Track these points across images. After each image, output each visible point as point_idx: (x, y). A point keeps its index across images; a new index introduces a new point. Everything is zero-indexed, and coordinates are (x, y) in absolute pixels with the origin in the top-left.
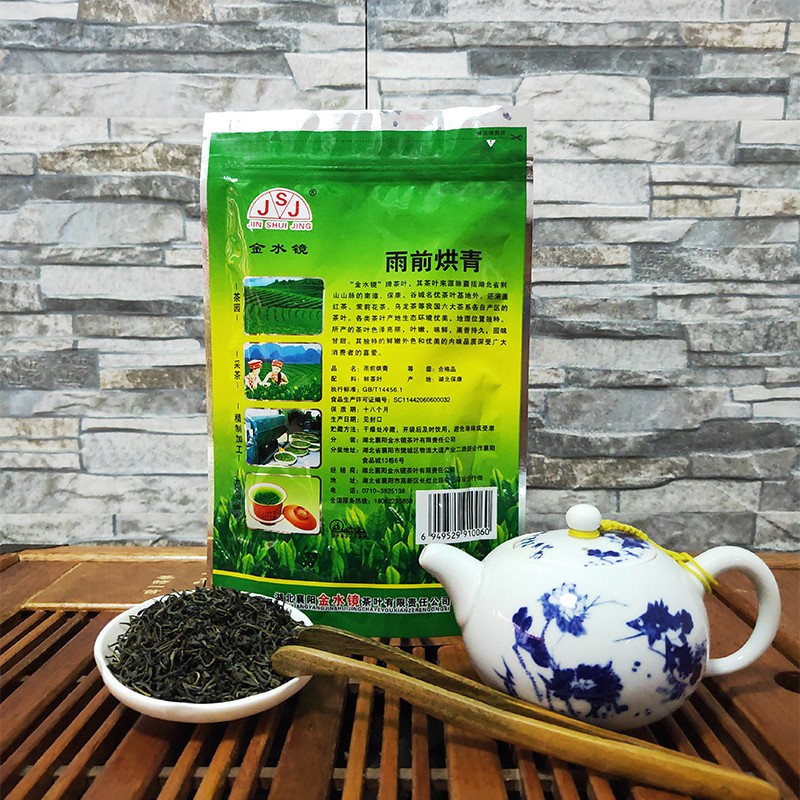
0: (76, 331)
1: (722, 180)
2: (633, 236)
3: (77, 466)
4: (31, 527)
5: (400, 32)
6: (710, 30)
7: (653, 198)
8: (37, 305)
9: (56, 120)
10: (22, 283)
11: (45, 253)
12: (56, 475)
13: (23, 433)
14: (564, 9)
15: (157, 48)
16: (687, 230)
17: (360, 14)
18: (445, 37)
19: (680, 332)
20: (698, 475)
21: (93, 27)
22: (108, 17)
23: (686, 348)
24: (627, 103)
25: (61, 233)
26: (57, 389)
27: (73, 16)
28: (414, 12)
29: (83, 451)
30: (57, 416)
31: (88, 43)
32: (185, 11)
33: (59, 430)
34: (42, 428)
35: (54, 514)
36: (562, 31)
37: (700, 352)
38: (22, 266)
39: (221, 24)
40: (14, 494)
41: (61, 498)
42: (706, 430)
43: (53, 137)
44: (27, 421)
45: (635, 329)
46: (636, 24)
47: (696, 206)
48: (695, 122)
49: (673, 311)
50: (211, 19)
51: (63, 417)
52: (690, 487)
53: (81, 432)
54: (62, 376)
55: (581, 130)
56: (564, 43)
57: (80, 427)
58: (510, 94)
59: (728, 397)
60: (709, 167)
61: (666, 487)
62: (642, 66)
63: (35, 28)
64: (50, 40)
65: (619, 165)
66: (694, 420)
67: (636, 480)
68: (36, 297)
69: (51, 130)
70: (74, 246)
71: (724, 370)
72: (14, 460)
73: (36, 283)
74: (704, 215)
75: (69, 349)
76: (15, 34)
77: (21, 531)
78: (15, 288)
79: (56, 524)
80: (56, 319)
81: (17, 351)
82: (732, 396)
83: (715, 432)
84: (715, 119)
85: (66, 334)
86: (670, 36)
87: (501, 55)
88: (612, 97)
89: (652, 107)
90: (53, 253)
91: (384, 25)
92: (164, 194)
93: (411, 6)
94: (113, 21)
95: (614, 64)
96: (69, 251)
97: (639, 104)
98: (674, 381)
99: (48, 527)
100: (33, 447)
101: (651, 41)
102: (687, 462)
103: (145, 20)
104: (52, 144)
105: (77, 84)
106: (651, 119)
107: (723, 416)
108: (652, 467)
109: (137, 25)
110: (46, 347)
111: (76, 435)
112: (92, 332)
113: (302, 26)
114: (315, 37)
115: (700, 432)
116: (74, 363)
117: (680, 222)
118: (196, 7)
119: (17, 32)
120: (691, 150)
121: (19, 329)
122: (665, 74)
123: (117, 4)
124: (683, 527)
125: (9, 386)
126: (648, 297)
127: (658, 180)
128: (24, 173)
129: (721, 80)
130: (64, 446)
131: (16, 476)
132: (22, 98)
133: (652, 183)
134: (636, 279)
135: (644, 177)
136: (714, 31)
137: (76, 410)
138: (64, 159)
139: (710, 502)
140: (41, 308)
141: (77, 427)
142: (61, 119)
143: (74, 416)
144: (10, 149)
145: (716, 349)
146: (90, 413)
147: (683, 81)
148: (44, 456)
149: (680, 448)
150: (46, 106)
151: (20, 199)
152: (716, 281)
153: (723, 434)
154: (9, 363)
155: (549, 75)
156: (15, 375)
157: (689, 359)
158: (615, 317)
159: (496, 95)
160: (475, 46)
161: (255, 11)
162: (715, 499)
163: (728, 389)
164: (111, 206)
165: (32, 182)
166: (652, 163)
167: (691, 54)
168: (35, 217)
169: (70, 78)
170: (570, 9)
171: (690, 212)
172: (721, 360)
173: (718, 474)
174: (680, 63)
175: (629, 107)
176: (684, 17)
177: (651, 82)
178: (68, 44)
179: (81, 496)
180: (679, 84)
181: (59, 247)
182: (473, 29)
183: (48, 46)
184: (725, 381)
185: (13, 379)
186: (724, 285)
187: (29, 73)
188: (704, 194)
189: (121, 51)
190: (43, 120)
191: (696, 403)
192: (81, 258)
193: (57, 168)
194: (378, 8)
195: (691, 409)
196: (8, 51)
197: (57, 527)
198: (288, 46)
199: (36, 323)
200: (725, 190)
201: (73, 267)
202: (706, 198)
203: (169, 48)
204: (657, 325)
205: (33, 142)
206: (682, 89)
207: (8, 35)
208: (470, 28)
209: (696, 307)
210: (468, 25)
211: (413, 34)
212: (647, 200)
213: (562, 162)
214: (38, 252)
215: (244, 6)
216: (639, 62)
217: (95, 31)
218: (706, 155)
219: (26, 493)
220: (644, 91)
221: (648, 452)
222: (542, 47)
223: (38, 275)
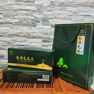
5: (45, 24)
11: (16, 41)
15: (25, 24)
17: (42, 22)
22: (22, 22)
27: (19, 22)
28: (47, 22)
39: (31, 23)
64: (17, 24)
70: (18, 40)
78: (13, 44)
92: (26, 36)
138: (18, 33)
140: (16, 45)
144: (13, 32)
151: (14, 36)
160: (51, 25)
161: (34, 22)
164: (21, 37)
169: (18, 27)
187: (15, 26)
189: (23, 25)
190: (16, 30)
196: (13, 24)
198: (36, 25)
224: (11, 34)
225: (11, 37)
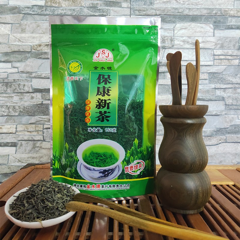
0: (42, 98)
1: (234, 54)
2: (209, 70)
3: (42, 139)
4: (28, 158)
5: (140, 10)
6: (231, 11)
7: (214, 59)
8: (31, 90)
9: (37, 35)
10: (26, 84)
11: (34, 75)
12: (36, 142)
13: (26, 129)
14: (188, 4)
15: (68, 14)
16: (224, 69)
17: (128, 5)
18: (154, 12)
19: (223, 99)
20: (229, 142)
21: (49, 8)
22: (54, 5)
23: (225, 104)
24: (207, 31)
25: (39, 69)
26: (37, 116)
27: (43, 5)
28: (144, 4)
29: (44, 134)
30: (37, 124)
31: (48, 12)
32: (77, 3)
33: (37, 128)
34: (31, 128)
35: (35, 154)
36: (188, 11)
37: (229, 105)
38: (26, 79)
39: (87, 7)
40: (23, 148)
41: (37, 149)
42: (231, 128)
43: (37, 40)
44: (27, 126)
45: (209, 98)
46: (209, 9)
47: (227, 62)
48: (227, 37)
49: (221, 93)
50: (84, 6)
51: (38, 124)
52: (226, 145)
53: (43, 129)
54: (38, 112)
55: (193, 39)
56: (188, 14)
57: (43, 128)
58: (172, 29)
59: (237, 118)
60: (231, 50)
61: (219, 145)
62: (211, 21)
63: (32, 8)
64: (36, 12)
65: (204, 50)
66: (227, 125)
67: (210, 143)
68: (31, 88)
69: (36, 38)
70: (43, 72)
71: (235, 110)
72: (23, 138)
73: (31, 84)
74: (229, 64)
75: (40, 104)
76: (26, 10)
77: (25, 159)
78: (24, 85)
79: (35, 157)
80: (36, 94)
81: (25, 104)
82: (238, 118)
83: (233, 128)
84: (232, 36)
85: (39, 99)
86: (219, 12)
87: (170, 17)
88: (202, 30)
89: (214, 33)
90: (36, 75)
91: (136, 8)
93: (144, 3)
94: (55, 6)
95: (203, 20)
96: (41, 74)
97: (210, 32)
98: (221, 113)
99: (33, 158)
100: (29, 133)
101: (214, 14)
102: (225, 138)
103: (65, 6)
104: (37, 42)
105: (44, 25)
106: (214, 36)
107: (236, 124)
108: (215, 139)
109: (62, 7)
110: (33, 103)
111: (42, 130)
112: (47, 99)
113: (112, 8)
114: (115, 11)
115: (229, 129)
116: (42, 108)
117: (222, 66)
118: (80, 2)
119: (26, 9)
120: (225, 45)
121: (25, 97)
122: (217, 23)
123: (57, 1)
124: (224, 157)
125: (22, 115)
126: (213, 88)
127: (216, 54)
128: (28, 51)
129: (234, 25)
130: (38, 133)
131: (23, 142)
132: (28, 28)
133: (214, 55)
134: (210, 83)
135: (212, 53)
136: (232, 11)
137: (42, 122)
138: (40, 46)
139: (232, 150)
140: (32, 91)
141: (42, 127)
142: (39, 35)
143: (42, 124)
144: (23, 44)
145: (233, 104)
146: (46, 123)
147: (223, 25)
148: (32, 136)
149: (223, 134)
150: (35, 31)
151: (26, 58)
152: (233, 84)
153: (236, 129)
154: (22, 108)
155: (184, 23)
156: (24, 112)
157: (226, 107)
158: (204, 95)
159: (168, 29)
160: (162, 15)
161: (98, 4)
162: (234, 149)
163: (237, 116)
165: (30, 54)
166: (214, 49)
167: (225, 18)
168: (31, 64)
169: (42, 23)
170: (190, 4)
171: (226, 63)
172: (235, 107)
173: (234, 141)
174: (222, 20)
175: (207, 33)
176: (223, 7)
177: (214, 26)
178: (42, 13)
179: (43, 148)
180: (222, 26)
181: (38, 73)
182: (162, 10)
183: (36, 13)
184: (236, 113)
185: (23, 113)
186: (236, 85)
187: (30, 21)
188: (229, 58)
189: (58, 15)
190: (34, 35)
191: (228, 120)
192: (45, 76)
193: (38, 49)
194: (134, 3)
195: (226, 122)
196: (23, 15)
197: (36, 158)
198: (107, 14)
199: (30, 96)
200: (235, 57)
201: (42, 79)
202: (230, 60)
203: (72, 14)
204: (216, 97)
205: (31, 42)
206: (223, 28)
207: (24, 10)
208: (160, 9)
209: (228, 92)
210: (160, 8)
211: (144, 11)
212: (212, 60)
213: (188, 49)
214: (31, 74)
215: (94, 2)
216: (210, 20)
217: (50, 9)
218: (230, 47)
219: (26, 148)
220: (212, 28)
221: (214, 135)
222: (182, 15)
223: (31, 81)
224: (16, 50)
225: (15, 59)
